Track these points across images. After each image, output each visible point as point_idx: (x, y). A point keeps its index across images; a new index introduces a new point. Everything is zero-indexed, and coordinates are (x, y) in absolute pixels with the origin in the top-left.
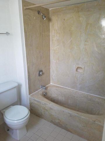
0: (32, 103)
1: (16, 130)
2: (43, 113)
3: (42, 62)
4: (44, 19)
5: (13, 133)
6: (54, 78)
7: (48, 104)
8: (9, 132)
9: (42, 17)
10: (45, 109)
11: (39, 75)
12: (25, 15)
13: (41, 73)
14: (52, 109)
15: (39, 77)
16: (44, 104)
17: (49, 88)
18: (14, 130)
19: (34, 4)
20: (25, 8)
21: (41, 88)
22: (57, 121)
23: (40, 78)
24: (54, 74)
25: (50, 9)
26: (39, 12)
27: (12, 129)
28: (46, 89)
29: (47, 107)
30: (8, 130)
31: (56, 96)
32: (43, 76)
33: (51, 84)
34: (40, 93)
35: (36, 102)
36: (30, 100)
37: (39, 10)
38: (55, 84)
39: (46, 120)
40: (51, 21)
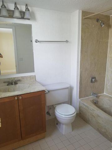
0: (81, 107)
1: (63, 124)
2: (90, 119)
3: (96, 69)
4: (102, 26)
5: (60, 127)
6: (108, 87)
7: (96, 110)
8: (57, 126)
9: (101, 24)
10: (93, 115)
11: (92, 81)
12: (83, 24)
13: (93, 80)
14: (99, 116)
15: (91, 83)
16: (92, 109)
17: (101, 97)
18: (61, 124)
19: (94, 13)
20: (84, 18)
21: (93, 95)
22: (103, 130)
23: (93, 85)
24: (109, 83)
25: (111, 16)
26: (98, 20)
27: (60, 123)
28: (98, 97)
29: (94, 114)
30: (57, 124)
31: (108, 107)
32: (95, 83)
33: (105, 93)
34: (90, 99)
35: (84, 107)
36: (79, 104)
37: (99, 18)
38: (108, 94)
39: (92, 127)
40: (111, 28)
